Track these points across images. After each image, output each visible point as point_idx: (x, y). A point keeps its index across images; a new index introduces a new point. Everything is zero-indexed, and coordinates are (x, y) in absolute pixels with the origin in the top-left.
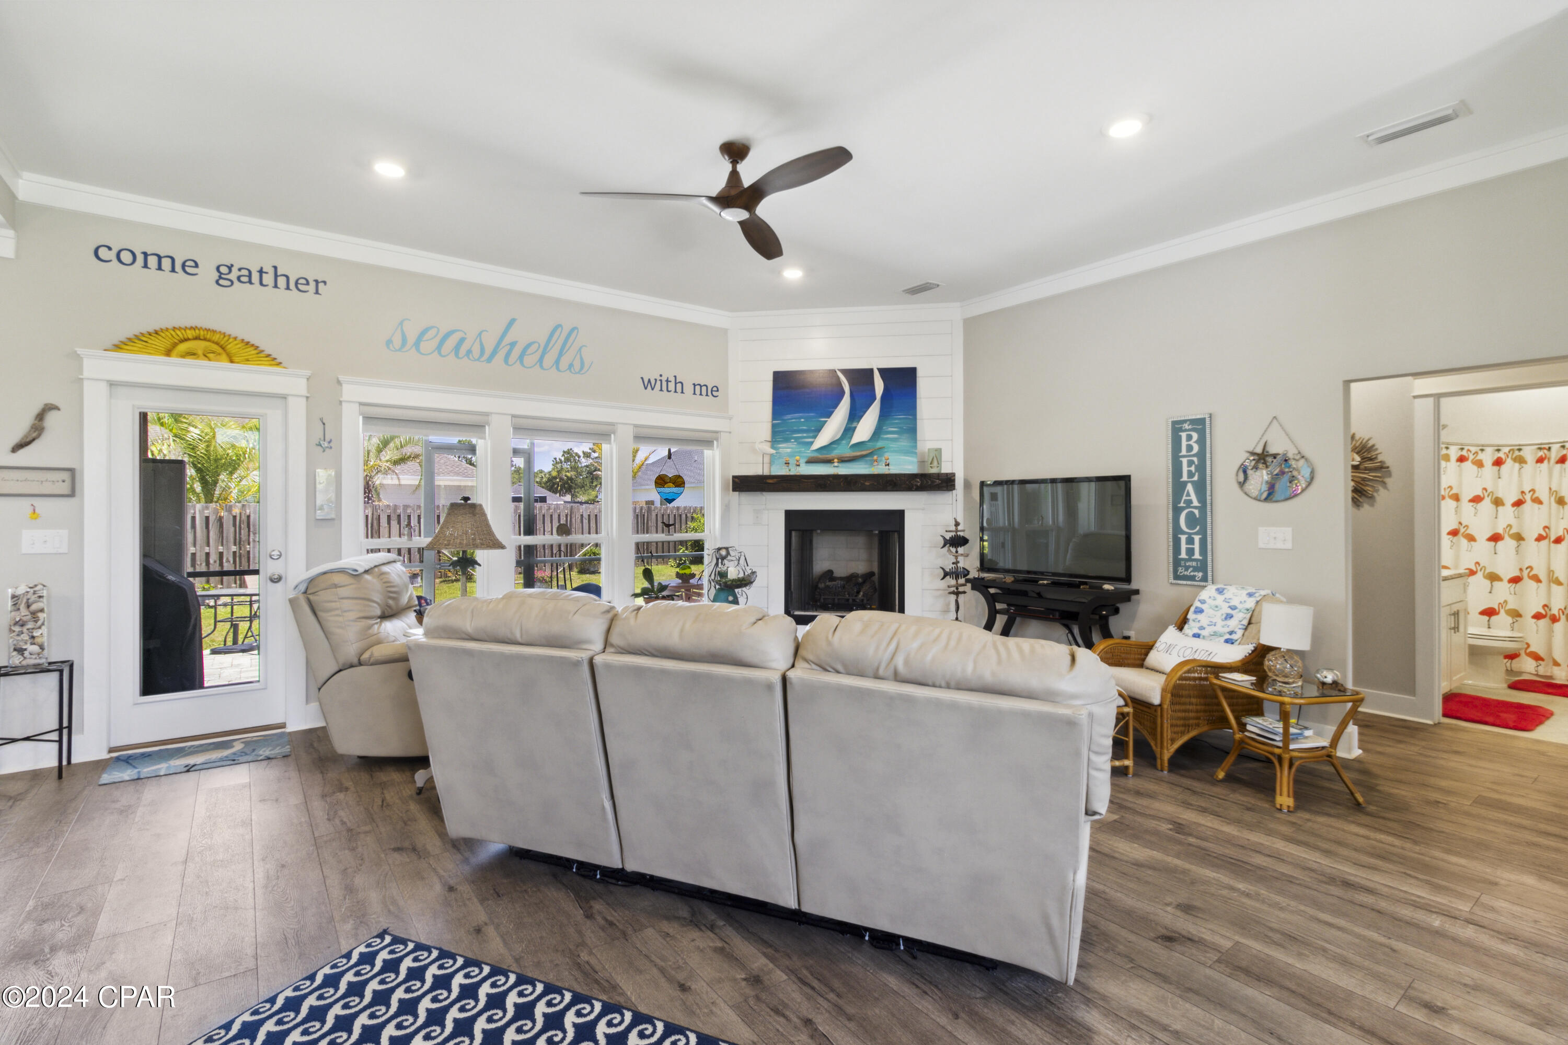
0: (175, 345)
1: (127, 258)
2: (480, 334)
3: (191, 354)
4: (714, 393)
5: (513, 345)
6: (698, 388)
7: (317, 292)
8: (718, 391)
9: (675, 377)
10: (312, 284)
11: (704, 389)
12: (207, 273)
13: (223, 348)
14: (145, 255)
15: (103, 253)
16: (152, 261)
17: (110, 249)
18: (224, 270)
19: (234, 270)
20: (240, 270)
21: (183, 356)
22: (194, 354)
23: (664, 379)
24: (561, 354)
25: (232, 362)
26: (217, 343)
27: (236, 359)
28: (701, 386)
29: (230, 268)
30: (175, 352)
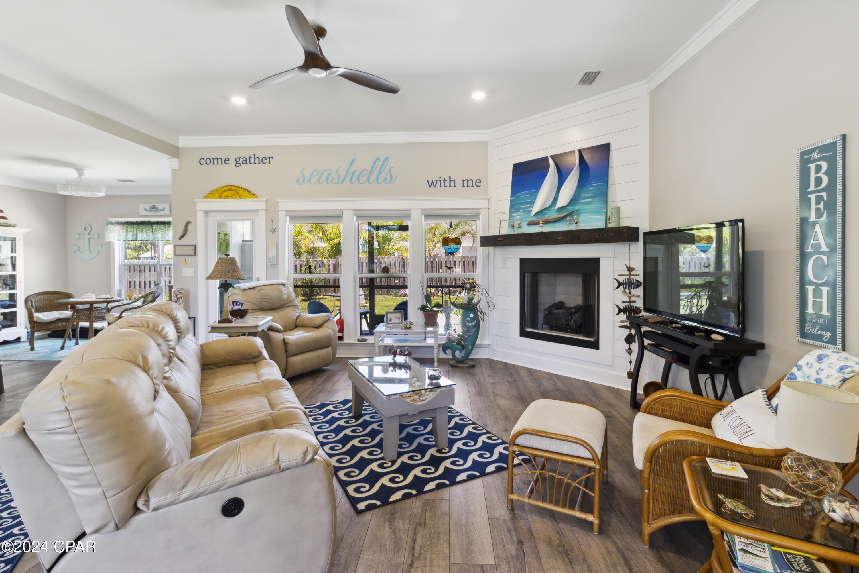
0: (222, 194)
1: (208, 161)
2: (337, 170)
3: (227, 197)
4: (478, 184)
5: (354, 173)
6: (466, 182)
7: (269, 163)
8: (480, 182)
9: (450, 177)
10: (268, 159)
11: (470, 182)
12: (232, 162)
13: (237, 193)
14: (214, 159)
15: (203, 162)
16: (216, 161)
17: (204, 159)
18: (238, 160)
19: (241, 159)
20: (243, 158)
21: (225, 198)
22: (228, 197)
23: (442, 179)
24: (379, 174)
25: (240, 198)
26: (235, 191)
27: (241, 197)
28: (468, 181)
29: (239, 158)
30: (222, 197)
